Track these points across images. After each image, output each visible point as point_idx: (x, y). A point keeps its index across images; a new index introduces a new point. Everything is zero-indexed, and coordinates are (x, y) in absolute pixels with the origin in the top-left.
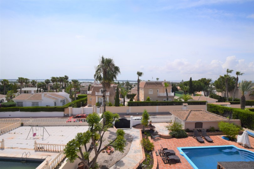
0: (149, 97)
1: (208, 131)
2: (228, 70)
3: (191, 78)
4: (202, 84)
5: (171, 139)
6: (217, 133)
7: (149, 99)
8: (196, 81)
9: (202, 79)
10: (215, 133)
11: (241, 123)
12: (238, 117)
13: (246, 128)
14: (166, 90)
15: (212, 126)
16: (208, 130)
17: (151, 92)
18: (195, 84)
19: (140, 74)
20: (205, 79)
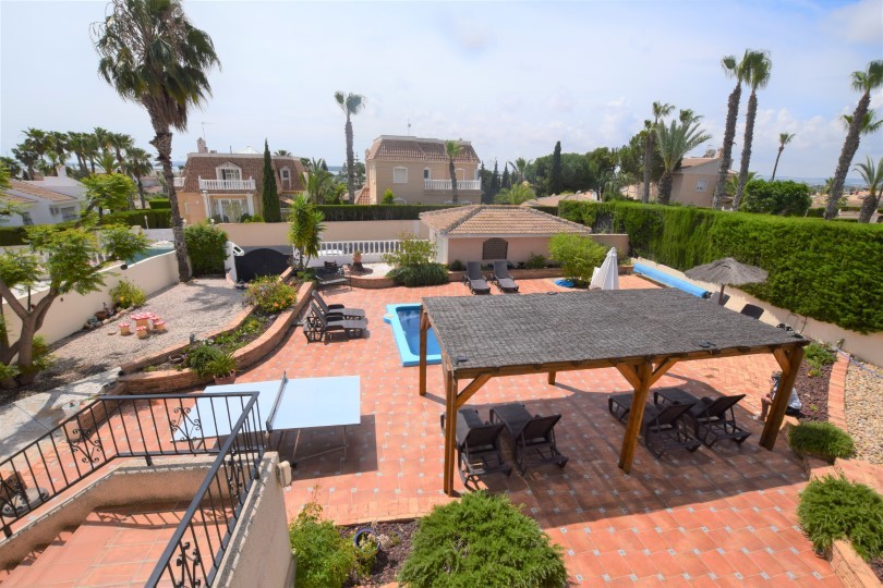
0: (390, 192)
1: (522, 266)
2: (655, 105)
3: (559, 143)
4: (593, 166)
5: (387, 290)
6: (546, 271)
7: (390, 199)
8: (574, 156)
9: (598, 149)
10: (540, 272)
11: (630, 243)
12: (623, 227)
13: (636, 257)
14: (452, 167)
15: (538, 254)
16: (522, 264)
17: (401, 176)
18: (570, 165)
19: (353, 104)
20: (605, 150)
